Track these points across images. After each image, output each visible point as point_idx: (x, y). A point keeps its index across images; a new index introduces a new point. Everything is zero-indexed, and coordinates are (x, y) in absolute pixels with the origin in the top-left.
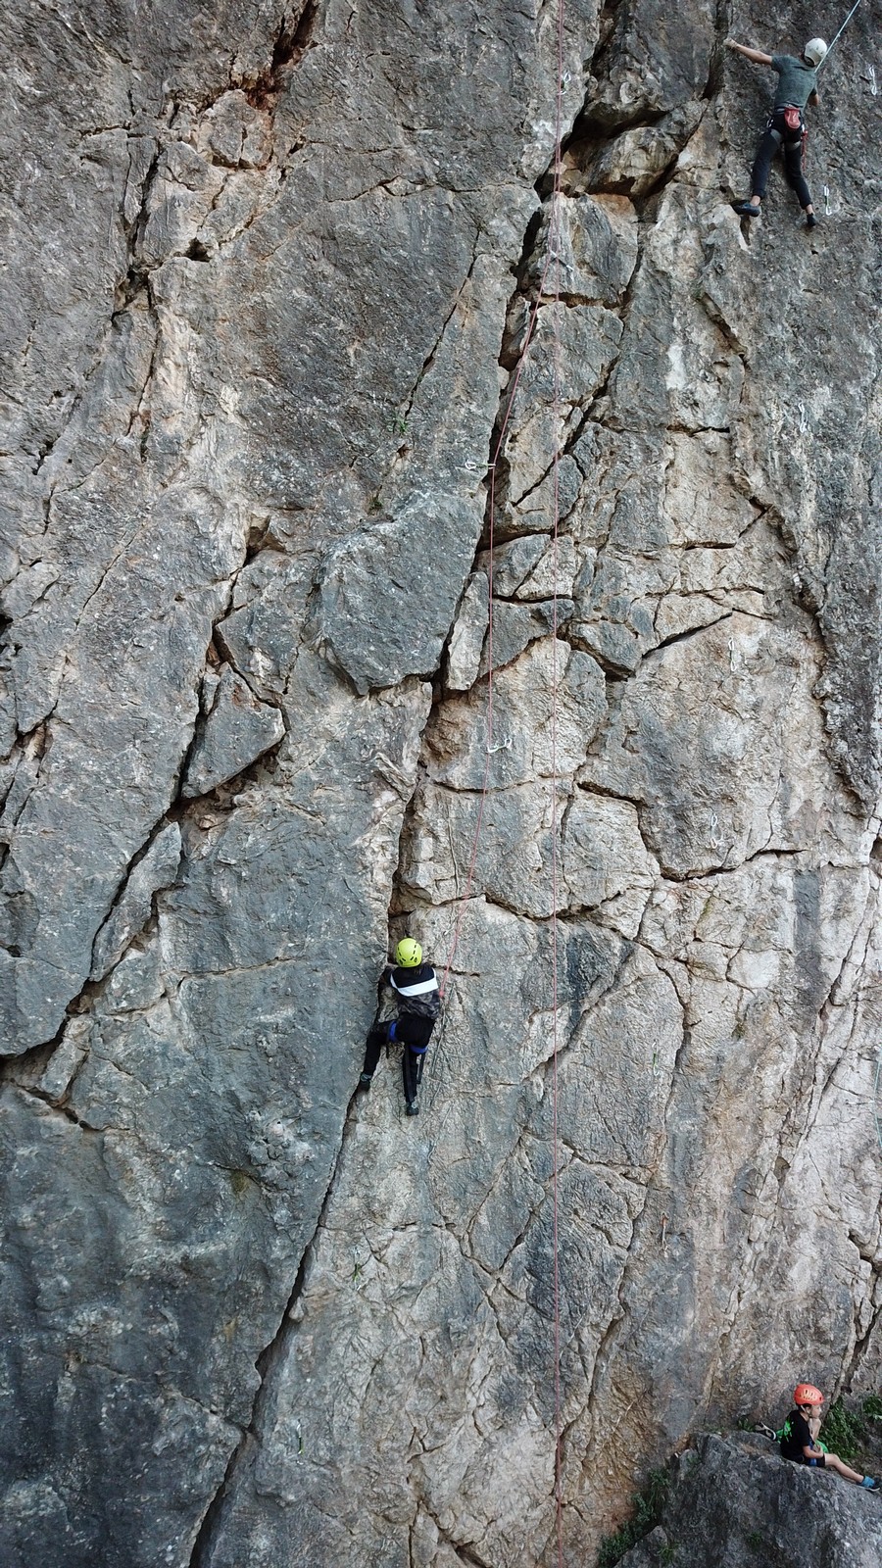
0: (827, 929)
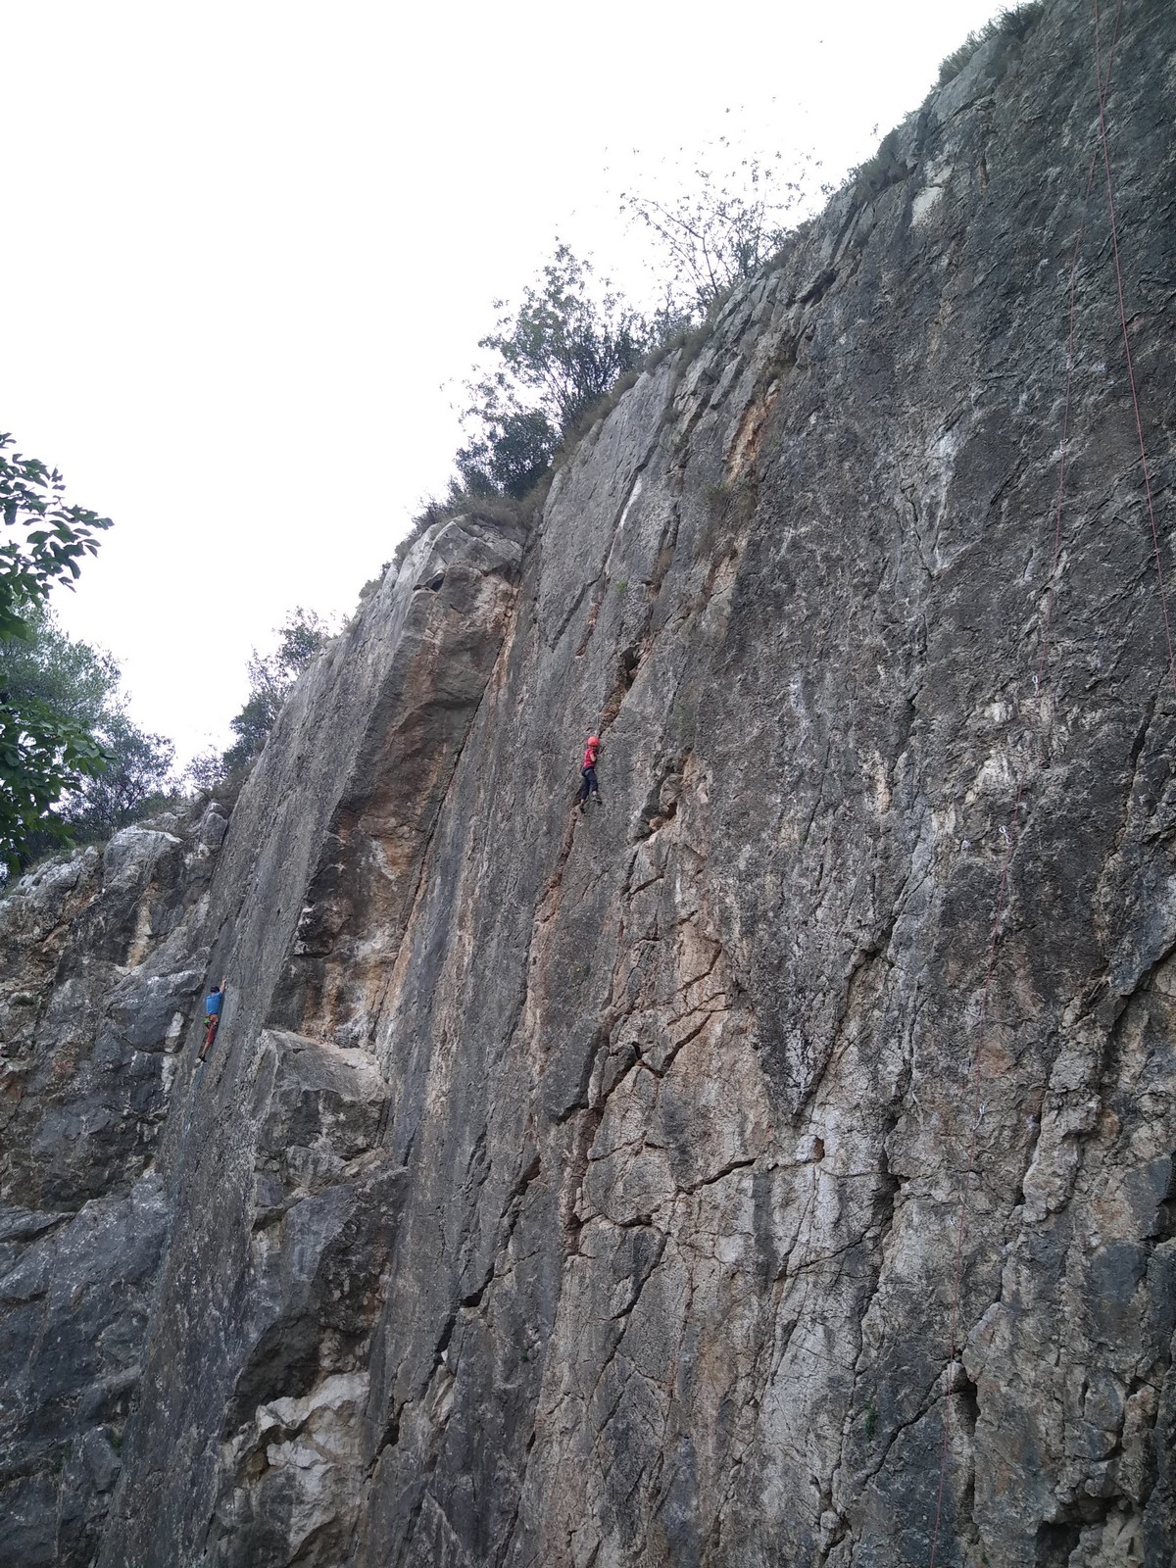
0: (777, 1217)
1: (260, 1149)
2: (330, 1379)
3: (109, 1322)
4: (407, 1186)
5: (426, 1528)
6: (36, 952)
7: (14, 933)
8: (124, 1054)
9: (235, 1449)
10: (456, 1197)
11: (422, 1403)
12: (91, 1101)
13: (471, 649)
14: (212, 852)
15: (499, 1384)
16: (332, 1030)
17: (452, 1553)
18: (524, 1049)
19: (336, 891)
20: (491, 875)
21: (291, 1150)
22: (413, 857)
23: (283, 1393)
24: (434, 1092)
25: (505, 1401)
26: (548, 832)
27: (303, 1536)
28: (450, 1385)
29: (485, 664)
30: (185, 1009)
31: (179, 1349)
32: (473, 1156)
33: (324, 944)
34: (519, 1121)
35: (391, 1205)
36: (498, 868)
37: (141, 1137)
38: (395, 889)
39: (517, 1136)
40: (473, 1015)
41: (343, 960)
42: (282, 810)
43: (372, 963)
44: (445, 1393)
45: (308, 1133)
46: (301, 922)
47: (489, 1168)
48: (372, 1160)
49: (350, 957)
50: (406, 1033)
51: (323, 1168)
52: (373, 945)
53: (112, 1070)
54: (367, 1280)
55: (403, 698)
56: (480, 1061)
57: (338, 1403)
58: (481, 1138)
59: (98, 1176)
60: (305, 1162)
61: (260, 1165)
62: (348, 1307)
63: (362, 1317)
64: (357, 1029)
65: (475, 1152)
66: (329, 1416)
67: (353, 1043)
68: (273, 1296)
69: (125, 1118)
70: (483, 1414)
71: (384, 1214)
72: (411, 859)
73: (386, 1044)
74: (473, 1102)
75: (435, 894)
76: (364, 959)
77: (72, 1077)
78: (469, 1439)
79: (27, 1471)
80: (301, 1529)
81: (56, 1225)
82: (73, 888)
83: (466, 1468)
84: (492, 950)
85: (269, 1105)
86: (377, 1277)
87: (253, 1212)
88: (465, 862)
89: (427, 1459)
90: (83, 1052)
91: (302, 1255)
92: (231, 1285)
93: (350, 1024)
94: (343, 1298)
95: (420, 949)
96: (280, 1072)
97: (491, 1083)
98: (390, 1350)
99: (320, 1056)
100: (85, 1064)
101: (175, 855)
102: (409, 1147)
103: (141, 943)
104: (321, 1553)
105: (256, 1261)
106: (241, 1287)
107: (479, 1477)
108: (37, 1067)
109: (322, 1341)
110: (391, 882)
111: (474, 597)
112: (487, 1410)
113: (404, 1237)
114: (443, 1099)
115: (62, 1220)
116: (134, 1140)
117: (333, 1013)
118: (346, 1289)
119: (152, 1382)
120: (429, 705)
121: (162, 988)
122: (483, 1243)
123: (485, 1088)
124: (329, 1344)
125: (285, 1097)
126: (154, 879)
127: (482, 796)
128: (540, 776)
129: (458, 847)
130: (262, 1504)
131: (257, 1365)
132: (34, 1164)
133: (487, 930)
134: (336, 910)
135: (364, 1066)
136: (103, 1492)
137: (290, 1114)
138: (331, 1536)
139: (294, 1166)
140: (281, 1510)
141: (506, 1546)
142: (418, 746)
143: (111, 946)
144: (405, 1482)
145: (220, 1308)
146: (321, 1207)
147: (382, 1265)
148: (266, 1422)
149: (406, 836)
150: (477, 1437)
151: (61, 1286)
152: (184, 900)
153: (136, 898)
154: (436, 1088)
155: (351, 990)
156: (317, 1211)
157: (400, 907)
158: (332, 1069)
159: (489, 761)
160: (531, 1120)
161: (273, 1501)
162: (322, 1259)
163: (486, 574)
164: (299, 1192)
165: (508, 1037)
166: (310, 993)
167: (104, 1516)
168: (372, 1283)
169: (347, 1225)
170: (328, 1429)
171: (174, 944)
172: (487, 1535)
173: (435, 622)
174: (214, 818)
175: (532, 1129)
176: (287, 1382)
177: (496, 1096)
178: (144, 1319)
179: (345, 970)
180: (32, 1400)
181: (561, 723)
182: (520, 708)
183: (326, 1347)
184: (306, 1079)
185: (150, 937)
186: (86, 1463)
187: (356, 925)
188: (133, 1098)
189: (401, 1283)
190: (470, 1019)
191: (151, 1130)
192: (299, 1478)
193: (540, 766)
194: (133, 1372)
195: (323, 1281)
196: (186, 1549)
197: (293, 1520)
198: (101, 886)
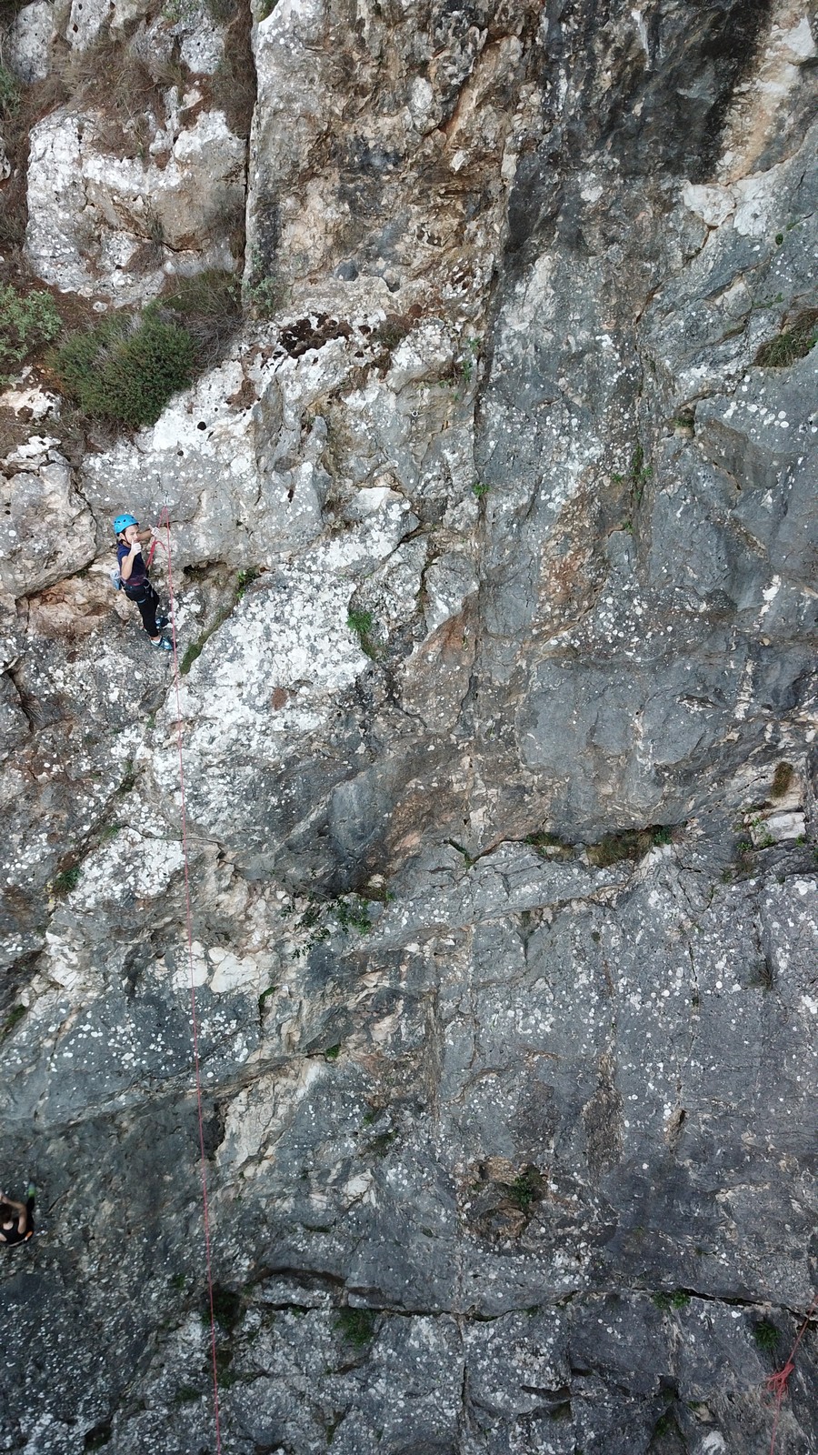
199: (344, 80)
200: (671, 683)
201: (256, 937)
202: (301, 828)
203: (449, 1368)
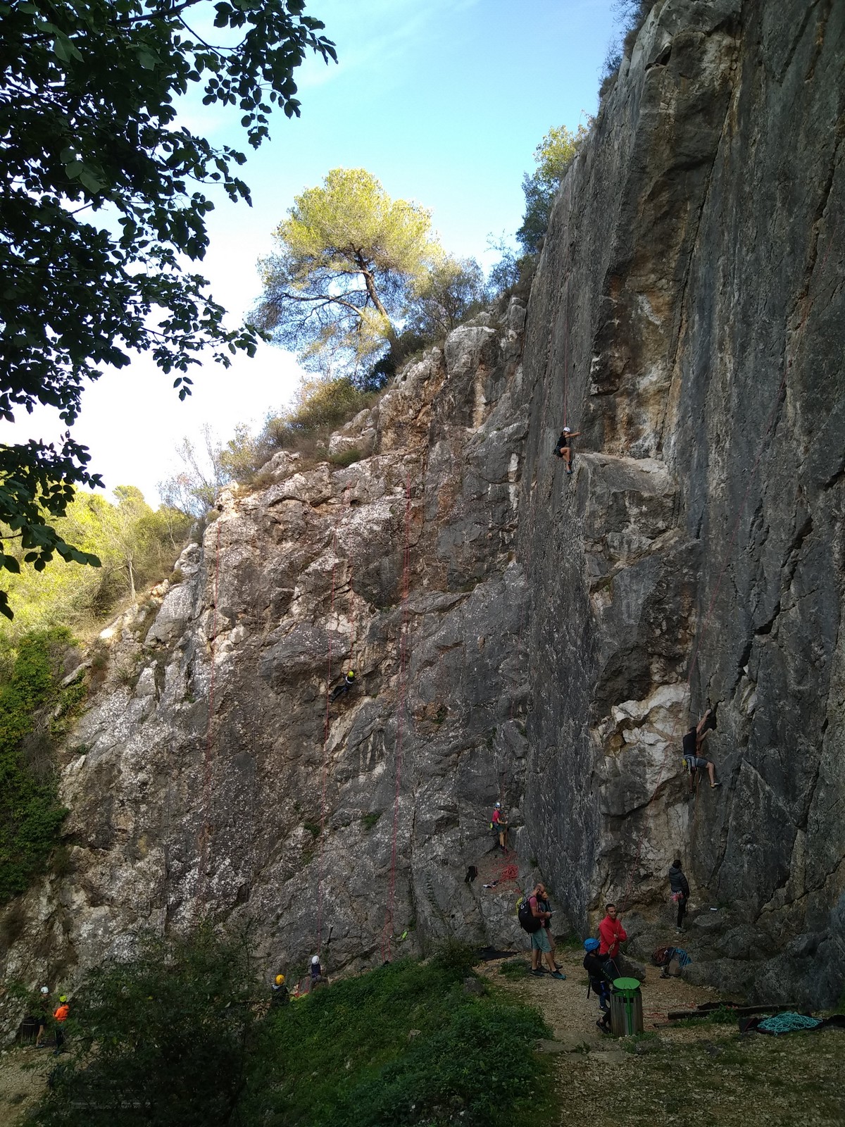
1: (586, 537)
2: (661, 688)
3: (505, 658)
4: (701, 553)
5: (747, 782)
6: (413, 426)
7: (397, 416)
8: (482, 487)
9: (601, 733)
10: (743, 556)
11: (732, 702)
12: (467, 521)
13: (702, 110)
14: (519, 334)
15: (794, 686)
16: (627, 448)
17: (769, 798)
18: (788, 436)
19: (615, 342)
20: (742, 301)
21: (609, 536)
22: (673, 303)
23: (628, 698)
24: (715, 482)
25: (798, 697)
26: (792, 251)
27: (655, 786)
28: (753, 690)
29: (716, 121)
30: (517, 450)
31: (553, 673)
32: (753, 524)
33: (613, 383)
34: (790, 492)
35: (691, 567)
36: (748, 294)
37: (503, 541)
38: (662, 332)
39: (789, 504)
40: (740, 417)
41: (629, 393)
42: (564, 289)
43: (652, 393)
44: (750, 694)
45: (620, 522)
46: (592, 370)
47: (768, 532)
48: (672, 537)
49: (634, 390)
50: (686, 441)
51: (635, 546)
52: (651, 378)
53: (477, 499)
54: (679, 621)
55: (648, 170)
56: (751, 451)
57: (669, 704)
58: (758, 510)
59: (481, 569)
60: (621, 543)
61: (588, 549)
62: (667, 640)
63: (679, 646)
64: (646, 444)
65: (754, 522)
66: (663, 712)
67: (645, 454)
68: (612, 636)
69: (491, 530)
70: (783, 707)
71: (686, 574)
72: (671, 306)
73: (671, 452)
74: (747, 484)
75: (695, 330)
76: (645, 390)
77: (452, 506)
78: (773, 725)
79: (474, 746)
80: (654, 781)
81: (460, 601)
82: (428, 378)
83: (773, 744)
84: (750, 363)
85: (589, 506)
86: (686, 619)
87: (589, 581)
88: (718, 297)
89: (741, 738)
90: (457, 488)
91: (628, 606)
92: (581, 630)
93: (640, 441)
94: (663, 634)
95: (688, 374)
96: (593, 482)
97: (761, 467)
98: (702, 668)
99: (620, 467)
100: (458, 497)
101: (493, 341)
102: (700, 525)
103: (481, 409)
104: (670, 796)
105: (596, 612)
106: (588, 630)
107: (783, 751)
108: (429, 502)
109: (651, 663)
110: (657, 326)
111: (700, 60)
112: (786, 705)
113: (703, 589)
114: (722, 485)
115: (464, 597)
116: (499, 543)
117: (626, 434)
118: (664, 628)
119: (539, 693)
120: (671, 170)
121: (500, 438)
122: (769, 588)
123: (758, 471)
124: (657, 665)
125: (599, 499)
126: (481, 362)
127: (726, 238)
128: (779, 204)
129: (710, 286)
130: (625, 766)
131: (607, 680)
132: (439, 564)
133: (743, 348)
134: (618, 356)
135: (656, 470)
136: (521, 758)
137: (604, 511)
138: (676, 786)
139: (614, 547)
140: (639, 770)
141: (811, 794)
142: (665, 209)
143: (461, 415)
144: (726, 753)
145: (575, 645)
146: (638, 574)
147: (690, 610)
148: (620, 716)
149: (665, 287)
150: (779, 723)
151: (470, 637)
152: (505, 374)
153: (472, 378)
154: (716, 480)
155: (638, 416)
156: (635, 576)
157: (668, 346)
158: (632, 475)
159: (729, 206)
160: (801, 490)
161: (632, 765)
162: (644, 609)
163: (709, 34)
164: (619, 565)
165: (774, 429)
166: (606, 422)
167: (524, 771)
168: (683, 622)
169: (659, 584)
170: (665, 719)
171: (503, 406)
172: (795, 787)
173: (668, 94)
174: (516, 308)
175: (802, 497)
176: (630, 690)
177: (768, 476)
178: (526, 655)
179: (631, 401)
180: (467, 705)
181: (796, 148)
182: (753, 150)
183: (655, 667)
184: (613, 485)
185: (486, 404)
186: (507, 741)
187: (635, 366)
188: (493, 516)
189: (705, 621)
190: (738, 421)
191: (509, 536)
192: (647, 750)
193: (778, 196)
194: (526, 688)
195: (647, 623)
196: (579, 791)
197: (647, 776)
198: (447, 374)
199: (396, 409)
200: (471, 520)
201: (354, 613)
202: (371, 566)
203: (408, 814)
